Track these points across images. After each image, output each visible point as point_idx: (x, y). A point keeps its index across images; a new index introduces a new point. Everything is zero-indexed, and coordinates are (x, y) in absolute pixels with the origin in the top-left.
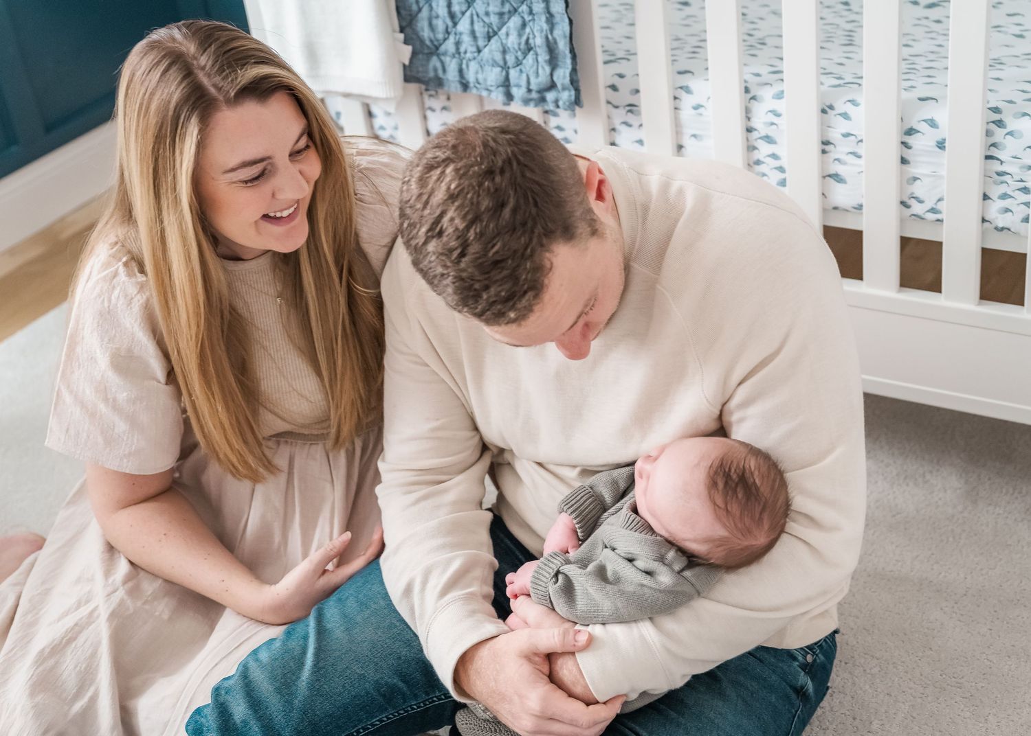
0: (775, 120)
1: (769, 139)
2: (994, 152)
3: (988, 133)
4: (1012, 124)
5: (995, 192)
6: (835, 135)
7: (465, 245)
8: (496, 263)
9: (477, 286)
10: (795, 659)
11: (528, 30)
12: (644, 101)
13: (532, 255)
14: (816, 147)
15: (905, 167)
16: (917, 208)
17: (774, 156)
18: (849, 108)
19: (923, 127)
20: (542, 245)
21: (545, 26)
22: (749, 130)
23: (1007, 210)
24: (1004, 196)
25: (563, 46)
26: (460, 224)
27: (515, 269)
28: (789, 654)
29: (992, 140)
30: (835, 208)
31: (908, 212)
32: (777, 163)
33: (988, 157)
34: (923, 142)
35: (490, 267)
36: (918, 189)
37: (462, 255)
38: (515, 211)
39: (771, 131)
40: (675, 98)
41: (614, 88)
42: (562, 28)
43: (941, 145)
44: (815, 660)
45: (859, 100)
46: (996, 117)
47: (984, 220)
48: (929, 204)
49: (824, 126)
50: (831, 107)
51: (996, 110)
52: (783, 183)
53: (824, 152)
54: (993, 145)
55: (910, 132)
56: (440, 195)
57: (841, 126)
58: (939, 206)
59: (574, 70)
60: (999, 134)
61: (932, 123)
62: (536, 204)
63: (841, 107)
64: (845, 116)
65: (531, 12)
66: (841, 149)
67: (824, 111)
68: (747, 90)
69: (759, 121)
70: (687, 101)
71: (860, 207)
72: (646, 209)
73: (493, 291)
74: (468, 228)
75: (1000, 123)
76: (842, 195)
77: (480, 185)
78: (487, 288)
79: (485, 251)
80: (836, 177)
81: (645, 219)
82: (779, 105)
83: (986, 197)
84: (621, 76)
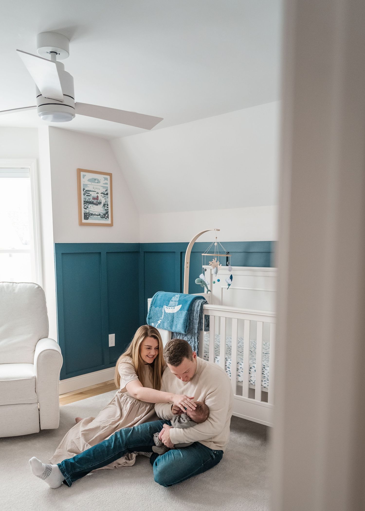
0: (230, 364)
1: (229, 368)
2: (263, 373)
3: (262, 369)
4: (266, 368)
5: (263, 380)
6: (239, 368)
7: (172, 352)
8: (176, 356)
9: (172, 358)
10: (212, 451)
11: (191, 344)
12: (209, 359)
13: (181, 356)
14: (236, 370)
15: (250, 375)
16: (252, 382)
17: (229, 371)
18: (242, 363)
19: (253, 367)
20: (183, 356)
21: (194, 343)
22: (226, 366)
23: (265, 384)
24: (265, 381)
25: (196, 347)
26: (172, 349)
27: (178, 357)
28: (211, 450)
29: (263, 370)
30: (239, 381)
31: (250, 383)
32: (230, 372)
33: (262, 374)
34: (252, 370)
35: (175, 356)
36: (252, 379)
37: (171, 354)
38: (181, 349)
39: (229, 366)
40: (215, 359)
41: (205, 356)
42: (197, 344)
43: (255, 371)
44: (216, 453)
45: (243, 362)
46: (264, 367)
47: (262, 385)
48: (253, 382)
49: (237, 366)
50: (239, 363)
51: (264, 366)
52: (230, 376)
53: (237, 371)
54: (263, 371)
55: (251, 368)
56: (171, 345)
57: (240, 366)
58: (255, 382)
59: (198, 352)
60: (264, 369)
61: (254, 367)
62: (184, 350)
63: (240, 363)
64: (241, 364)
65: (192, 341)
66: (240, 370)
67: (237, 363)
68: (226, 359)
69: (227, 365)
70: (216, 360)
71: (242, 381)
72: (201, 366)
73: (174, 360)
74: (173, 350)
75: (264, 368)
76: (240, 379)
77: (177, 345)
78: (173, 359)
79: (175, 354)
80: (239, 375)
81: (201, 367)
82: (231, 362)
83: (262, 381)
84: (207, 355)
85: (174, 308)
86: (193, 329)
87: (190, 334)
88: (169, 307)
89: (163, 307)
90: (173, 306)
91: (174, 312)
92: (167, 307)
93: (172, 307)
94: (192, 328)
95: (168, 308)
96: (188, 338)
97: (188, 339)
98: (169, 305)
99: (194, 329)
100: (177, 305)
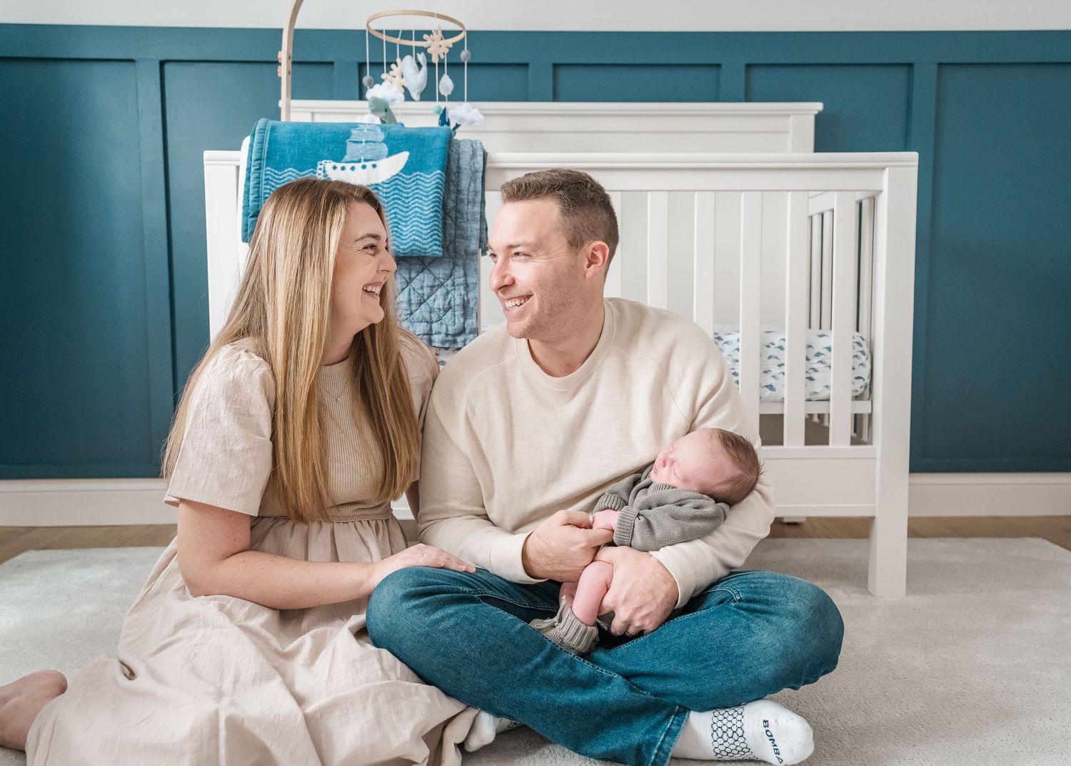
11: (450, 296)
21: (463, 292)
85: (374, 166)
86: (457, 240)
87: (447, 260)
88: (348, 166)
89: (319, 166)
90: (366, 160)
91: (379, 181)
92: (339, 165)
93: (366, 163)
94: (453, 238)
95: (343, 168)
96: (435, 277)
97: (434, 280)
98: (347, 158)
99: (462, 241)
100: (387, 157)
